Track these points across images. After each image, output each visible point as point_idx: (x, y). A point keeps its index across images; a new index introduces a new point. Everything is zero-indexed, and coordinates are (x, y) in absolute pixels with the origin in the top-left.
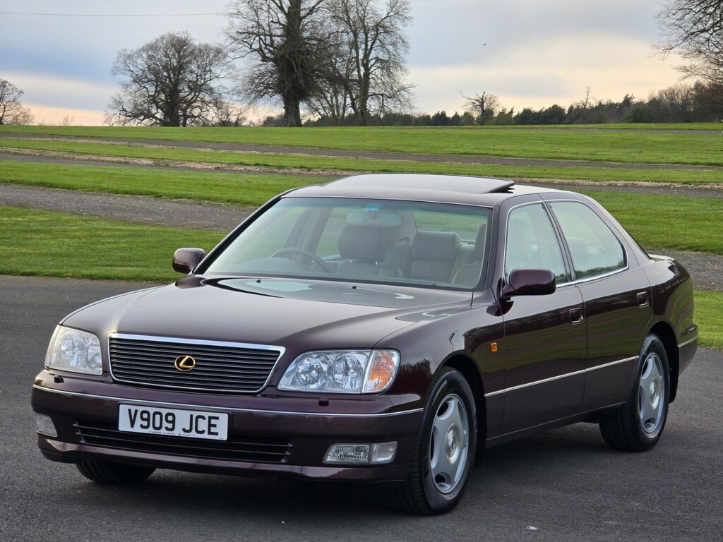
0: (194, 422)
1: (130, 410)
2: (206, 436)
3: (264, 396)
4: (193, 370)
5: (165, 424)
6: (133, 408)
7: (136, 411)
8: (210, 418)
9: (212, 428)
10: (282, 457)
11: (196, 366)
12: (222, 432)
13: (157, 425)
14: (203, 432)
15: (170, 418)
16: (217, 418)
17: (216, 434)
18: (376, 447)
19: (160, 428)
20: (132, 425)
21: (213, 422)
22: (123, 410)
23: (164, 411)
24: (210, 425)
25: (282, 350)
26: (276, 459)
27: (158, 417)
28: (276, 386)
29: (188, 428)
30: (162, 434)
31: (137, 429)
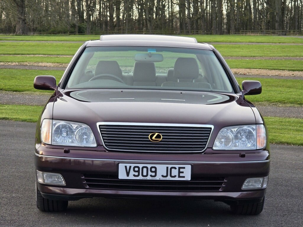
0: (169, 171)
1: (126, 167)
2: (177, 179)
3: (206, 153)
4: (161, 141)
5: (150, 173)
6: (128, 165)
7: (130, 167)
8: (180, 168)
9: (180, 174)
10: (219, 188)
11: (163, 138)
12: (187, 175)
13: (145, 174)
14: (175, 176)
15: (153, 170)
16: (184, 168)
17: (184, 177)
18: (265, 179)
19: (147, 175)
20: (128, 174)
21: (181, 170)
22: (122, 167)
23: (149, 166)
24: (180, 172)
25: (212, 127)
26: (216, 190)
27: (145, 170)
28: (212, 148)
29: (165, 175)
30: (148, 179)
31: (131, 177)
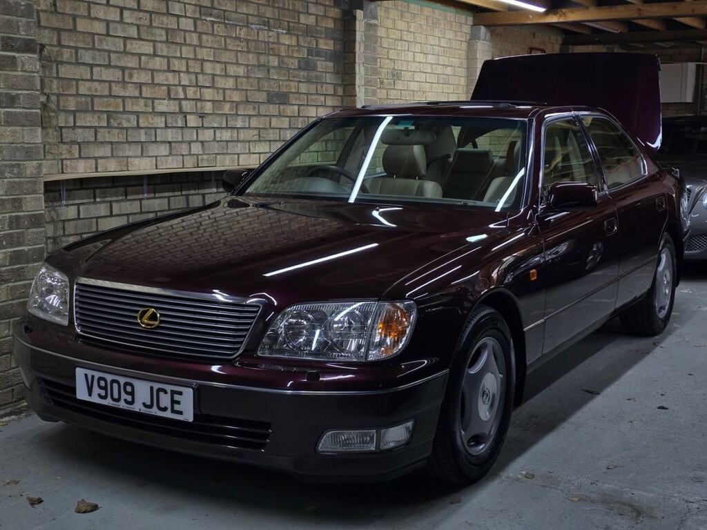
0: (155, 395)
1: (86, 375)
2: (168, 414)
4: (158, 327)
5: (124, 396)
6: (90, 373)
7: (93, 377)
8: (173, 392)
9: (175, 405)
11: (161, 321)
12: (188, 411)
14: (165, 409)
15: (129, 389)
16: (180, 393)
17: (180, 413)
19: (118, 400)
20: (90, 394)
21: (177, 397)
22: (80, 372)
23: (122, 380)
24: (174, 402)
26: (252, 448)
27: (115, 386)
29: (149, 402)
30: (121, 407)
31: (95, 399)
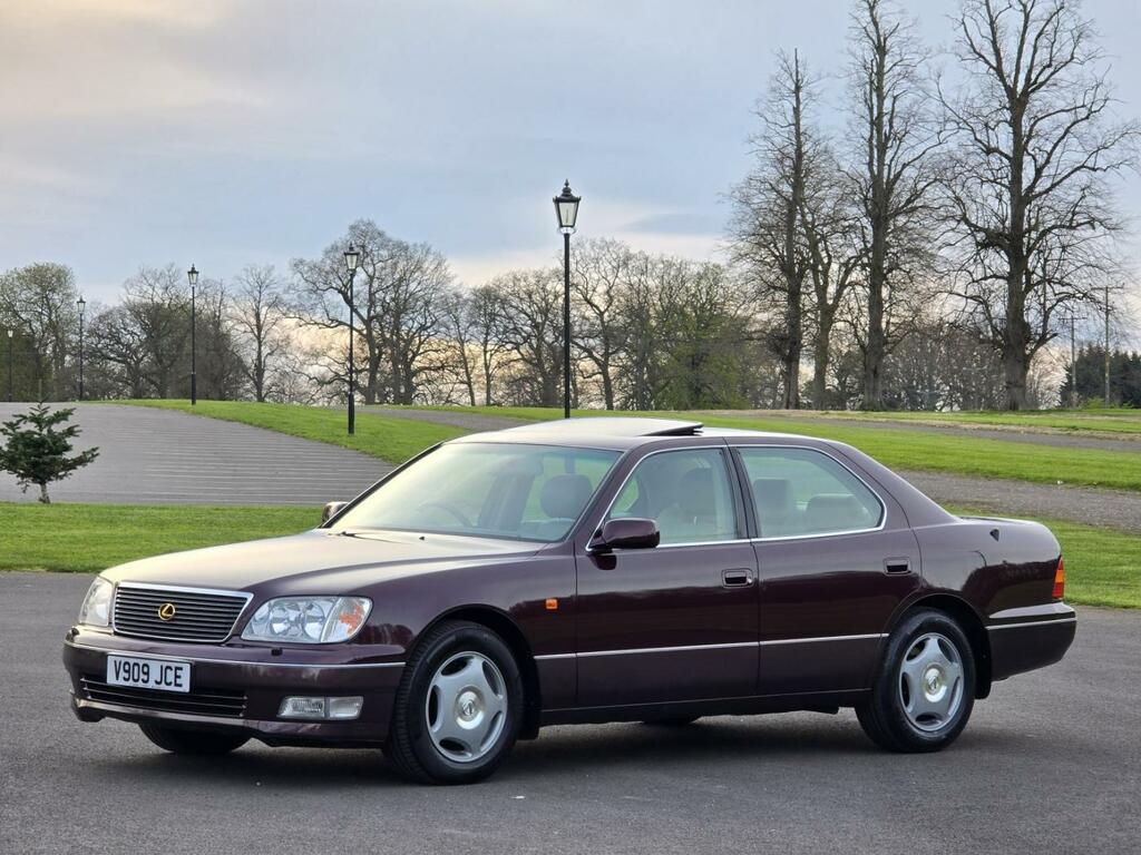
0: (163, 674)
1: (115, 663)
2: (172, 688)
3: (229, 645)
4: (173, 620)
5: (142, 676)
6: (118, 659)
7: (120, 663)
8: (176, 669)
9: (177, 679)
10: (240, 711)
11: (176, 614)
12: (186, 688)
13: (136, 676)
14: (170, 684)
15: (146, 670)
16: (181, 669)
17: (180, 685)
18: (333, 700)
19: (137, 681)
20: (117, 678)
21: (179, 672)
22: (110, 662)
23: (142, 663)
24: (177, 677)
25: (250, 597)
26: (233, 713)
27: (136, 668)
28: (241, 636)
29: (159, 680)
30: (139, 686)
31: (121, 682)
